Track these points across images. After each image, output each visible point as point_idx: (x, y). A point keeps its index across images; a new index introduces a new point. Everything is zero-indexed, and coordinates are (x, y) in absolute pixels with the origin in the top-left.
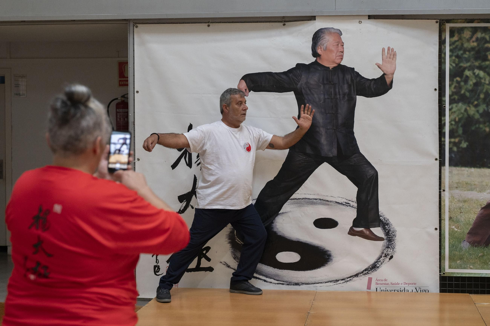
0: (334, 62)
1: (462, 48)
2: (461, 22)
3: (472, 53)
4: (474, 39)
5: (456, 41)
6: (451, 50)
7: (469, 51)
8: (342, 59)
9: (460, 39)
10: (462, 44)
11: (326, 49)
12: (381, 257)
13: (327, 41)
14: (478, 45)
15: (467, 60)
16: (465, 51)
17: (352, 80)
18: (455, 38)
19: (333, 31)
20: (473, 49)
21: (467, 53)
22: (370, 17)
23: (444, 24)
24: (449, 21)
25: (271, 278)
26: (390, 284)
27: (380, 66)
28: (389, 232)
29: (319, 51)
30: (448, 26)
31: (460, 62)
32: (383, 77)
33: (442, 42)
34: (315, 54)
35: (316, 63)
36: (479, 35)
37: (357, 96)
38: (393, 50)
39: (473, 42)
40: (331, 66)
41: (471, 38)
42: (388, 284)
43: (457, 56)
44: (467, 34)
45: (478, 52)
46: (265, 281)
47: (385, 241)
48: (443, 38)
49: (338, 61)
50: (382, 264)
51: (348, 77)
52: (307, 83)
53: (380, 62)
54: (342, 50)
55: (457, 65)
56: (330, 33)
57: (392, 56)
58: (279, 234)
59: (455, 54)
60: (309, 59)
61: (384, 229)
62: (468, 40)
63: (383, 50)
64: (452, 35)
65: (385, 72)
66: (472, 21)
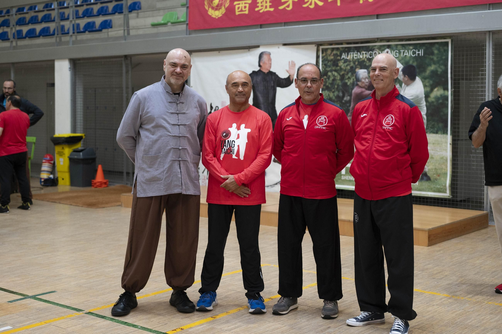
0: (267, 70)
1: (327, 60)
2: (327, 45)
3: (332, 62)
4: (332, 54)
5: (324, 56)
6: (322, 61)
7: (330, 61)
8: (270, 68)
9: (326, 55)
10: (327, 58)
11: (264, 63)
13: (265, 58)
14: (334, 57)
15: (330, 67)
16: (329, 61)
17: (275, 79)
18: (324, 54)
19: (267, 53)
20: (332, 60)
21: (330, 62)
22: (285, 45)
23: (319, 47)
24: (321, 45)
27: (288, 71)
29: (261, 64)
30: (321, 47)
31: (326, 67)
32: (289, 78)
33: (318, 57)
34: (260, 66)
35: (260, 71)
36: (335, 52)
37: (277, 88)
38: (294, 62)
39: (332, 56)
40: (266, 71)
41: (331, 54)
43: (325, 65)
44: (329, 52)
45: (334, 62)
48: (318, 54)
49: (269, 69)
51: (273, 77)
52: (256, 81)
53: (288, 69)
54: (270, 63)
55: (325, 69)
56: (266, 54)
57: (293, 66)
59: (324, 63)
60: (257, 69)
62: (330, 55)
63: (289, 62)
64: (323, 53)
65: (291, 74)
66: (331, 44)
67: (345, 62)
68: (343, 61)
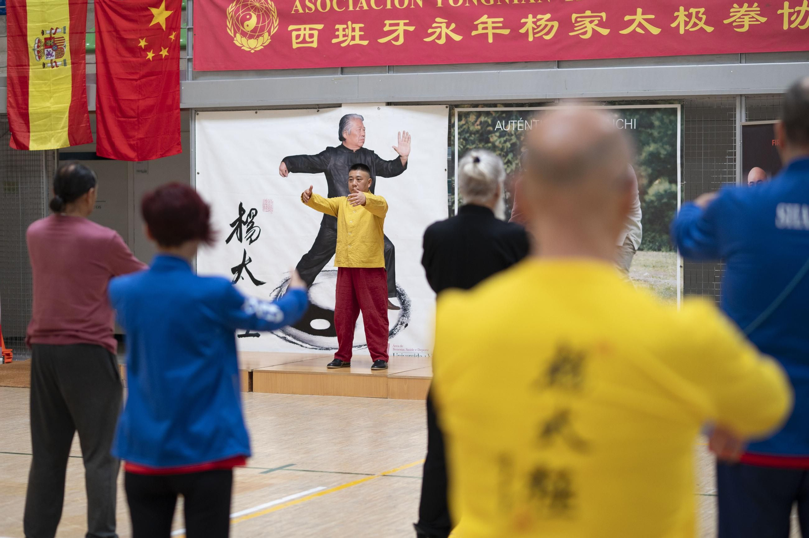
0: (357, 145)
1: (468, 131)
2: (467, 107)
3: (477, 135)
4: (478, 123)
5: (463, 125)
6: (459, 133)
7: (474, 134)
8: (364, 142)
9: (467, 122)
10: (469, 128)
11: (350, 134)
12: (398, 325)
13: (352, 126)
14: (482, 128)
15: (473, 143)
16: (471, 133)
17: (372, 162)
18: (463, 122)
19: (356, 117)
20: (477, 132)
21: (473, 136)
22: (389, 104)
23: (453, 109)
24: (457, 106)
25: (306, 343)
26: (405, 350)
27: (396, 149)
28: (404, 301)
29: (345, 136)
30: (457, 110)
31: (467, 144)
32: (399, 159)
33: (451, 126)
34: (341, 138)
35: (342, 146)
36: (483, 119)
37: (376, 177)
38: (407, 134)
39: (477, 125)
40: (355, 149)
41: (476, 121)
42: (403, 350)
43: (465, 139)
44: (472, 118)
45: (482, 135)
46: (302, 346)
47: (401, 310)
48: (452, 122)
49: (360, 145)
50: (398, 331)
51: (369, 159)
52: (335, 165)
53: (397, 145)
54: (363, 134)
55: (464, 147)
56: (354, 119)
57: (407, 140)
58: (313, 303)
59: (463, 137)
60: (337, 143)
61: (400, 299)
62: (473, 124)
63: (399, 134)
64: (460, 120)
65: (401, 155)
66: (476, 106)
67: (500, 137)
68: (498, 134)
